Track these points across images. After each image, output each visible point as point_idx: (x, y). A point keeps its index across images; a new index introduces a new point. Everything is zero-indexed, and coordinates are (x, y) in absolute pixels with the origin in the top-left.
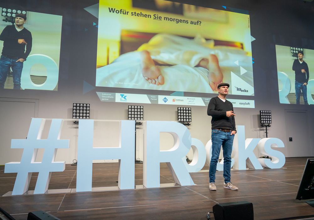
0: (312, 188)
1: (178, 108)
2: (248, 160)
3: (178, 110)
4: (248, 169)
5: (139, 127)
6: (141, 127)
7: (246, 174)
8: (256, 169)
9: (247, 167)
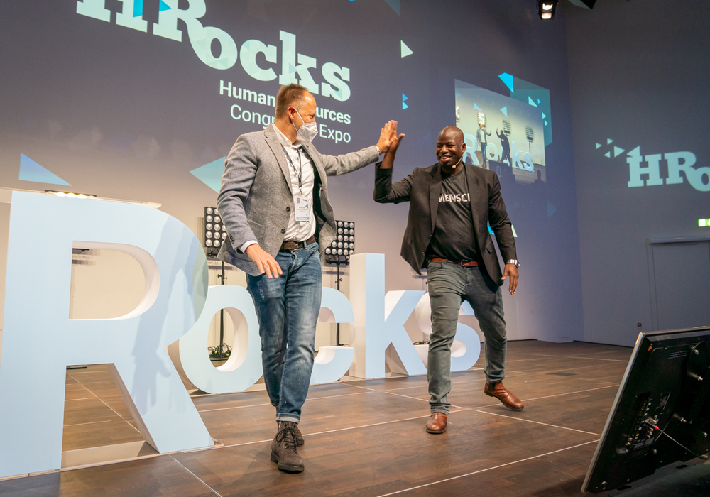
0: (637, 446)
1: (206, 208)
2: (391, 350)
3: (206, 215)
4: (389, 375)
5: (83, 259)
6: (88, 260)
7: (388, 392)
8: (410, 374)
9: (387, 369)
